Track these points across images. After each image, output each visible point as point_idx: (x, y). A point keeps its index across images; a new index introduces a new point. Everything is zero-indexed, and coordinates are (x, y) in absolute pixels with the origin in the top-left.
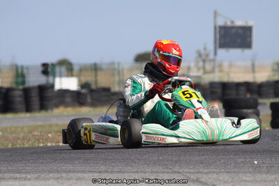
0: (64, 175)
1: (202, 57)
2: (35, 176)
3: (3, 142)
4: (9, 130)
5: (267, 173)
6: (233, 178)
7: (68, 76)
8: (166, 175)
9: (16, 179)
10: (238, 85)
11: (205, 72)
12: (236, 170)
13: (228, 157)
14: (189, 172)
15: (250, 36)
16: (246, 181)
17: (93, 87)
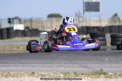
0: (26, 65)
1: (78, 15)
2: (14, 65)
5: (116, 63)
6: (101, 66)
8: (71, 64)
9: (5, 66)
10: (94, 28)
11: (79, 22)
12: (102, 62)
13: (97, 57)
14: (81, 63)
15: (99, 6)
16: (107, 67)
17: (30, 28)
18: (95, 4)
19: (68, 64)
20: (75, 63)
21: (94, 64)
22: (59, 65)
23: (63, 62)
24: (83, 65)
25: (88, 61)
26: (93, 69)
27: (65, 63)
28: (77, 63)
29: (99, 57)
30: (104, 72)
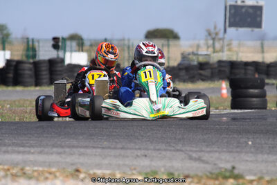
1: (212, 36)
3: (11, 115)
4: (17, 103)
5: (268, 154)
6: (234, 158)
7: (79, 51)
8: (168, 152)
12: (238, 150)
14: (191, 151)
15: (261, 16)
16: (247, 161)
18: (251, 11)
19: (160, 152)
20: (178, 150)
21: (220, 153)
22: (139, 154)
23: (152, 147)
24: (194, 155)
25: (207, 146)
26: (215, 164)
27: (155, 149)
28: (183, 149)
29: (236, 136)
30: (236, 172)
